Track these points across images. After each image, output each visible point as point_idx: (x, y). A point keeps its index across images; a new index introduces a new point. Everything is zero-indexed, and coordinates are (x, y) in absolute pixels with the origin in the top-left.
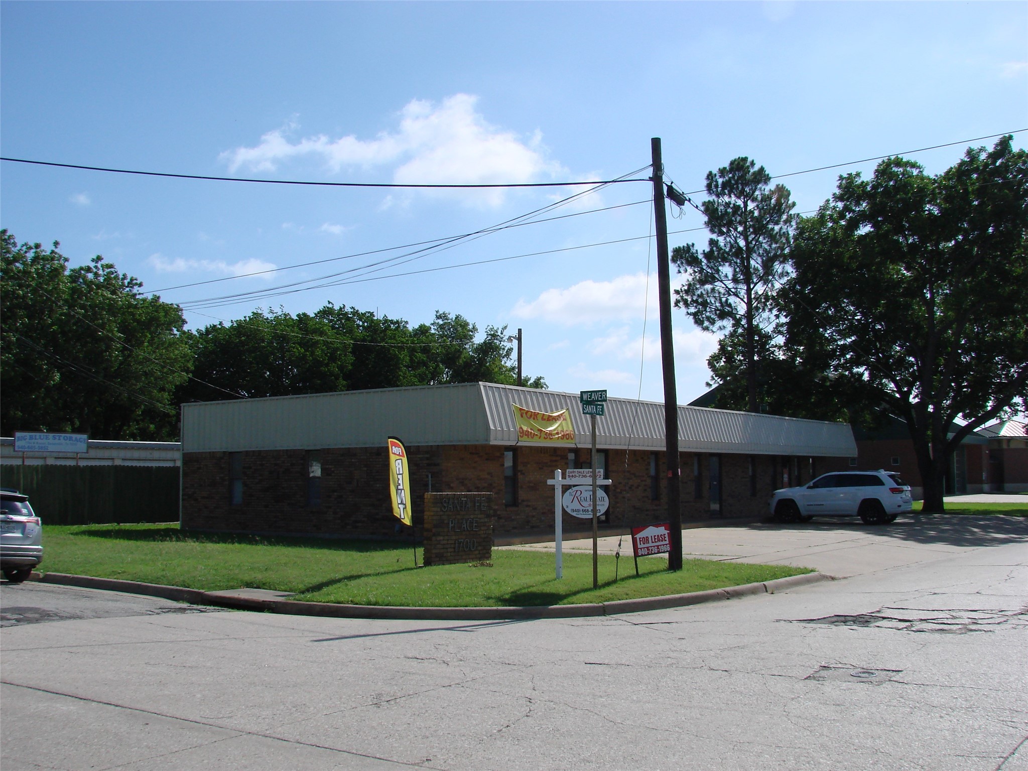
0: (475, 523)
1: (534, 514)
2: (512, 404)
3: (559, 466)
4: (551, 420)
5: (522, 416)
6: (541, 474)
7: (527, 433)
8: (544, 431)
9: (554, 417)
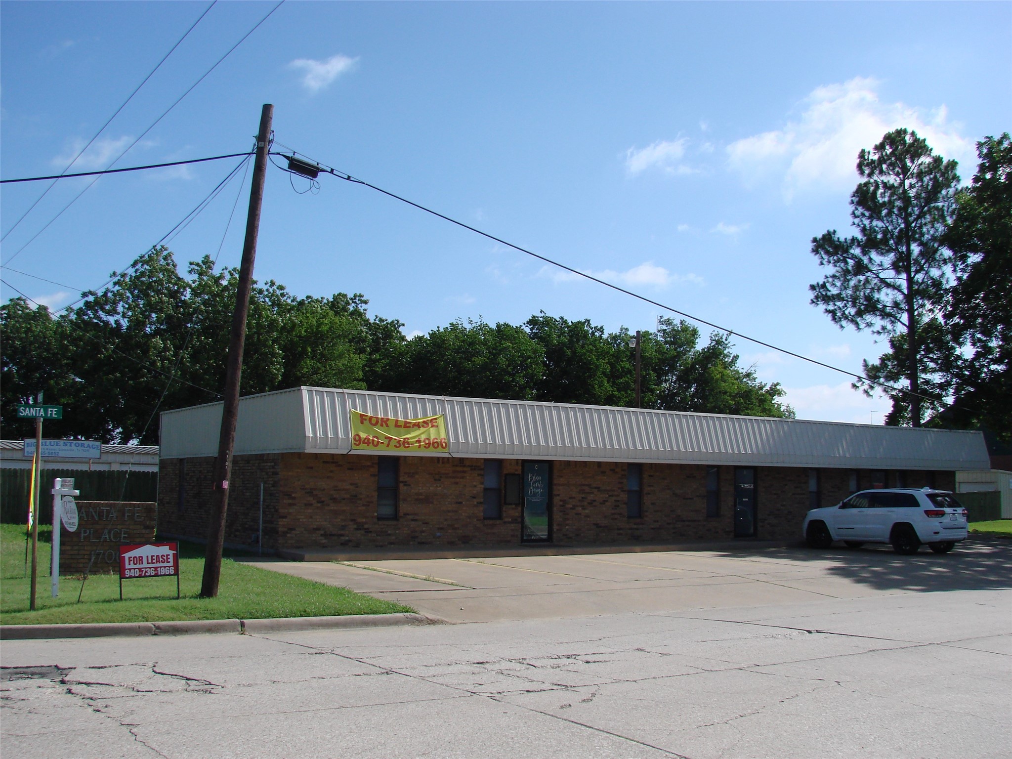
0: (124, 534)
1: (424, 529)
2: (350, 410)
3: (468, 478)
4: (410, 427)
5: (362, 423)
6: (437, 486)
7: (366, 441)
8: (395, 439)
9: (417, 424)
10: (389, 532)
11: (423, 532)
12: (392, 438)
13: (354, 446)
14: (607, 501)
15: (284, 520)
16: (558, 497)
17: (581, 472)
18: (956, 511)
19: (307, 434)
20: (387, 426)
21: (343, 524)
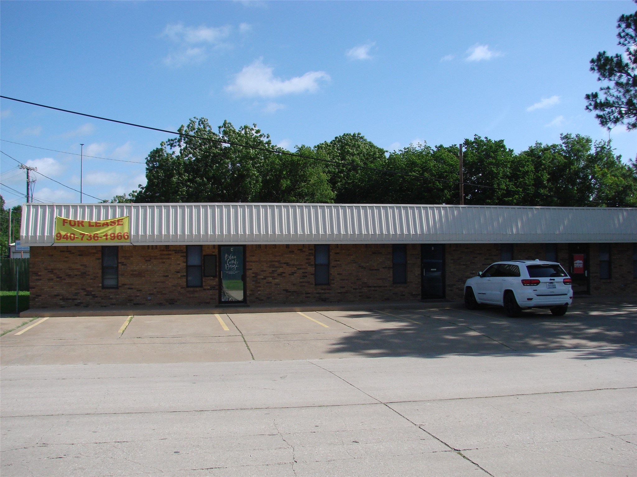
1: (138, 294)
2: (56, 217)
3: (173, 258)
4: (100, 226)
5: (64, 225)
6: (148, 265)
7: (65, 237)
8: (87, 235)
9: (106, 224)
10: (111, 297)
11: (138, 296)
12: (85, 234)
13: (56, 241)
14: (295, 273)
15: (33, 290)
16: (251, 271)
17: (271, 252)
18: (554, 280)
19: (21, 234)
20: (83, 226)
21: (76, 292)
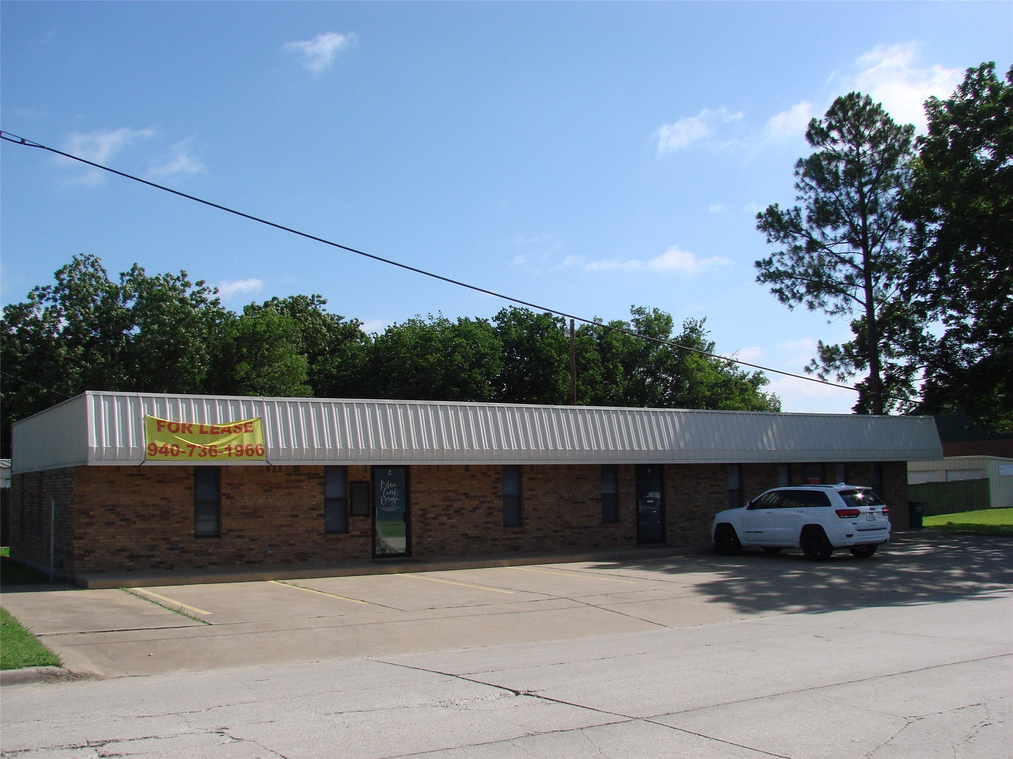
1: (252, 546)
2: (145, 416)
3: (305, 487)
4: (218, 433)
5: (159, 430)
6: (267, 498)
7: (164, 450)
8: (199, 447)
9: (227, 429)
10: (210, 551)
11: (251, 549)
12: (195, 446)
13: (148, 457)
14: (477, 508)
15: (81, 541)
16: (417, 507)
17: (445, 477)
18: (874, 509)
19: (90, 445)
20: (190, 432)
21: (153, 544)
